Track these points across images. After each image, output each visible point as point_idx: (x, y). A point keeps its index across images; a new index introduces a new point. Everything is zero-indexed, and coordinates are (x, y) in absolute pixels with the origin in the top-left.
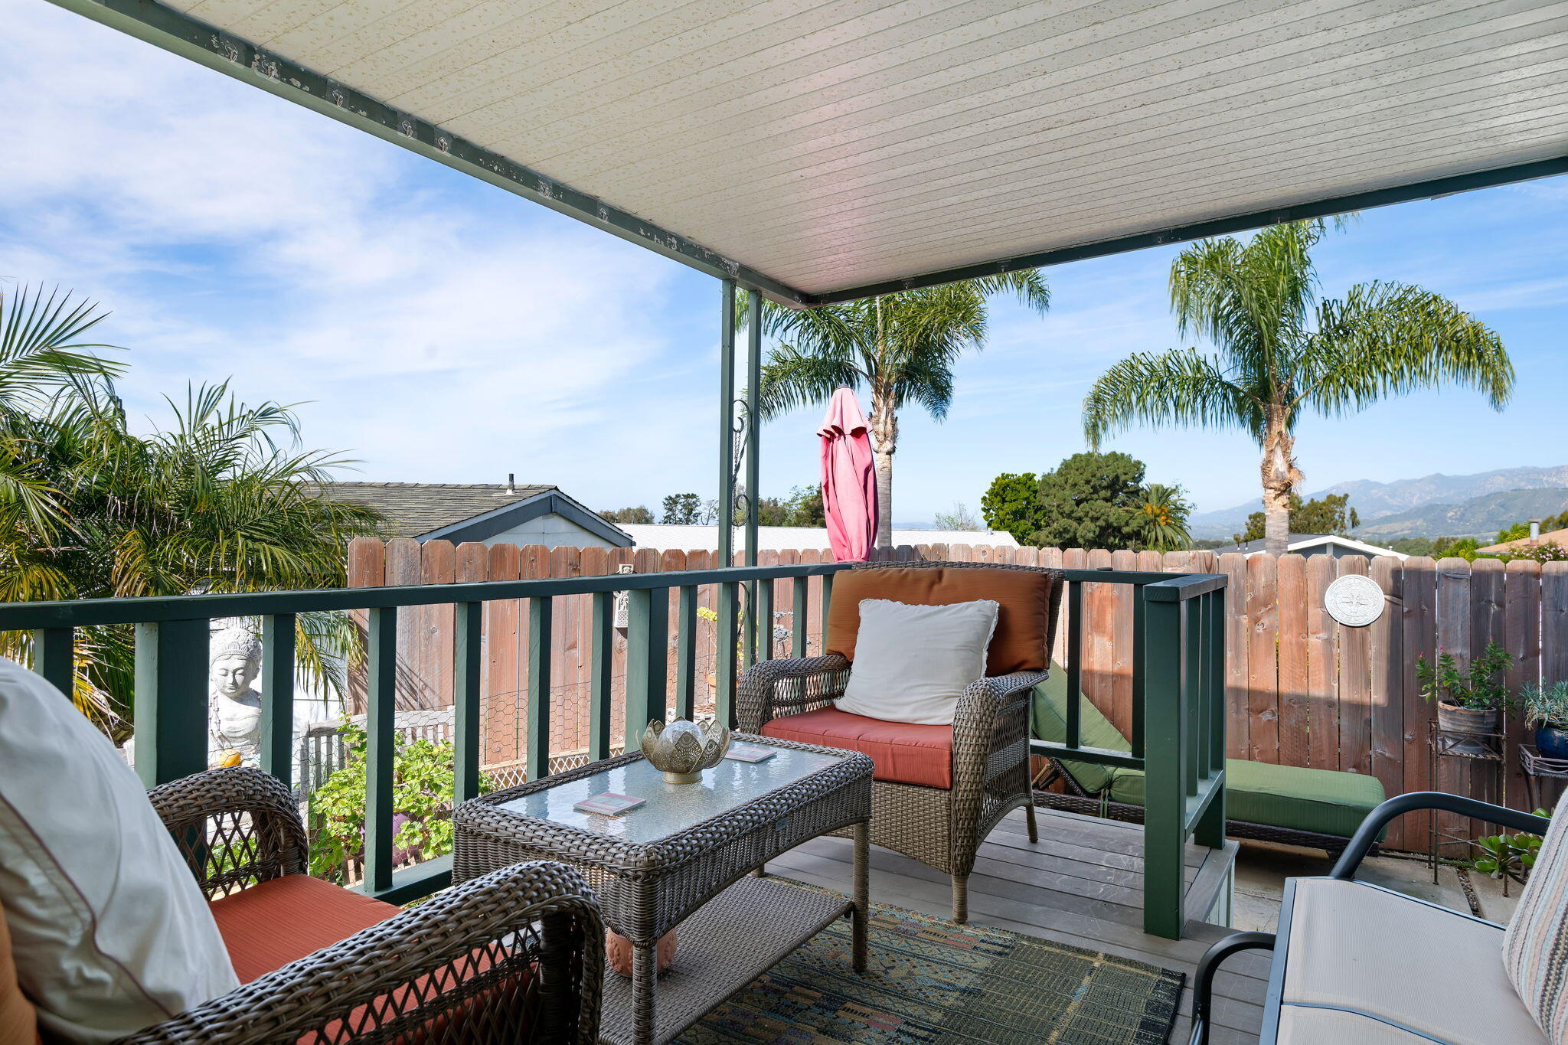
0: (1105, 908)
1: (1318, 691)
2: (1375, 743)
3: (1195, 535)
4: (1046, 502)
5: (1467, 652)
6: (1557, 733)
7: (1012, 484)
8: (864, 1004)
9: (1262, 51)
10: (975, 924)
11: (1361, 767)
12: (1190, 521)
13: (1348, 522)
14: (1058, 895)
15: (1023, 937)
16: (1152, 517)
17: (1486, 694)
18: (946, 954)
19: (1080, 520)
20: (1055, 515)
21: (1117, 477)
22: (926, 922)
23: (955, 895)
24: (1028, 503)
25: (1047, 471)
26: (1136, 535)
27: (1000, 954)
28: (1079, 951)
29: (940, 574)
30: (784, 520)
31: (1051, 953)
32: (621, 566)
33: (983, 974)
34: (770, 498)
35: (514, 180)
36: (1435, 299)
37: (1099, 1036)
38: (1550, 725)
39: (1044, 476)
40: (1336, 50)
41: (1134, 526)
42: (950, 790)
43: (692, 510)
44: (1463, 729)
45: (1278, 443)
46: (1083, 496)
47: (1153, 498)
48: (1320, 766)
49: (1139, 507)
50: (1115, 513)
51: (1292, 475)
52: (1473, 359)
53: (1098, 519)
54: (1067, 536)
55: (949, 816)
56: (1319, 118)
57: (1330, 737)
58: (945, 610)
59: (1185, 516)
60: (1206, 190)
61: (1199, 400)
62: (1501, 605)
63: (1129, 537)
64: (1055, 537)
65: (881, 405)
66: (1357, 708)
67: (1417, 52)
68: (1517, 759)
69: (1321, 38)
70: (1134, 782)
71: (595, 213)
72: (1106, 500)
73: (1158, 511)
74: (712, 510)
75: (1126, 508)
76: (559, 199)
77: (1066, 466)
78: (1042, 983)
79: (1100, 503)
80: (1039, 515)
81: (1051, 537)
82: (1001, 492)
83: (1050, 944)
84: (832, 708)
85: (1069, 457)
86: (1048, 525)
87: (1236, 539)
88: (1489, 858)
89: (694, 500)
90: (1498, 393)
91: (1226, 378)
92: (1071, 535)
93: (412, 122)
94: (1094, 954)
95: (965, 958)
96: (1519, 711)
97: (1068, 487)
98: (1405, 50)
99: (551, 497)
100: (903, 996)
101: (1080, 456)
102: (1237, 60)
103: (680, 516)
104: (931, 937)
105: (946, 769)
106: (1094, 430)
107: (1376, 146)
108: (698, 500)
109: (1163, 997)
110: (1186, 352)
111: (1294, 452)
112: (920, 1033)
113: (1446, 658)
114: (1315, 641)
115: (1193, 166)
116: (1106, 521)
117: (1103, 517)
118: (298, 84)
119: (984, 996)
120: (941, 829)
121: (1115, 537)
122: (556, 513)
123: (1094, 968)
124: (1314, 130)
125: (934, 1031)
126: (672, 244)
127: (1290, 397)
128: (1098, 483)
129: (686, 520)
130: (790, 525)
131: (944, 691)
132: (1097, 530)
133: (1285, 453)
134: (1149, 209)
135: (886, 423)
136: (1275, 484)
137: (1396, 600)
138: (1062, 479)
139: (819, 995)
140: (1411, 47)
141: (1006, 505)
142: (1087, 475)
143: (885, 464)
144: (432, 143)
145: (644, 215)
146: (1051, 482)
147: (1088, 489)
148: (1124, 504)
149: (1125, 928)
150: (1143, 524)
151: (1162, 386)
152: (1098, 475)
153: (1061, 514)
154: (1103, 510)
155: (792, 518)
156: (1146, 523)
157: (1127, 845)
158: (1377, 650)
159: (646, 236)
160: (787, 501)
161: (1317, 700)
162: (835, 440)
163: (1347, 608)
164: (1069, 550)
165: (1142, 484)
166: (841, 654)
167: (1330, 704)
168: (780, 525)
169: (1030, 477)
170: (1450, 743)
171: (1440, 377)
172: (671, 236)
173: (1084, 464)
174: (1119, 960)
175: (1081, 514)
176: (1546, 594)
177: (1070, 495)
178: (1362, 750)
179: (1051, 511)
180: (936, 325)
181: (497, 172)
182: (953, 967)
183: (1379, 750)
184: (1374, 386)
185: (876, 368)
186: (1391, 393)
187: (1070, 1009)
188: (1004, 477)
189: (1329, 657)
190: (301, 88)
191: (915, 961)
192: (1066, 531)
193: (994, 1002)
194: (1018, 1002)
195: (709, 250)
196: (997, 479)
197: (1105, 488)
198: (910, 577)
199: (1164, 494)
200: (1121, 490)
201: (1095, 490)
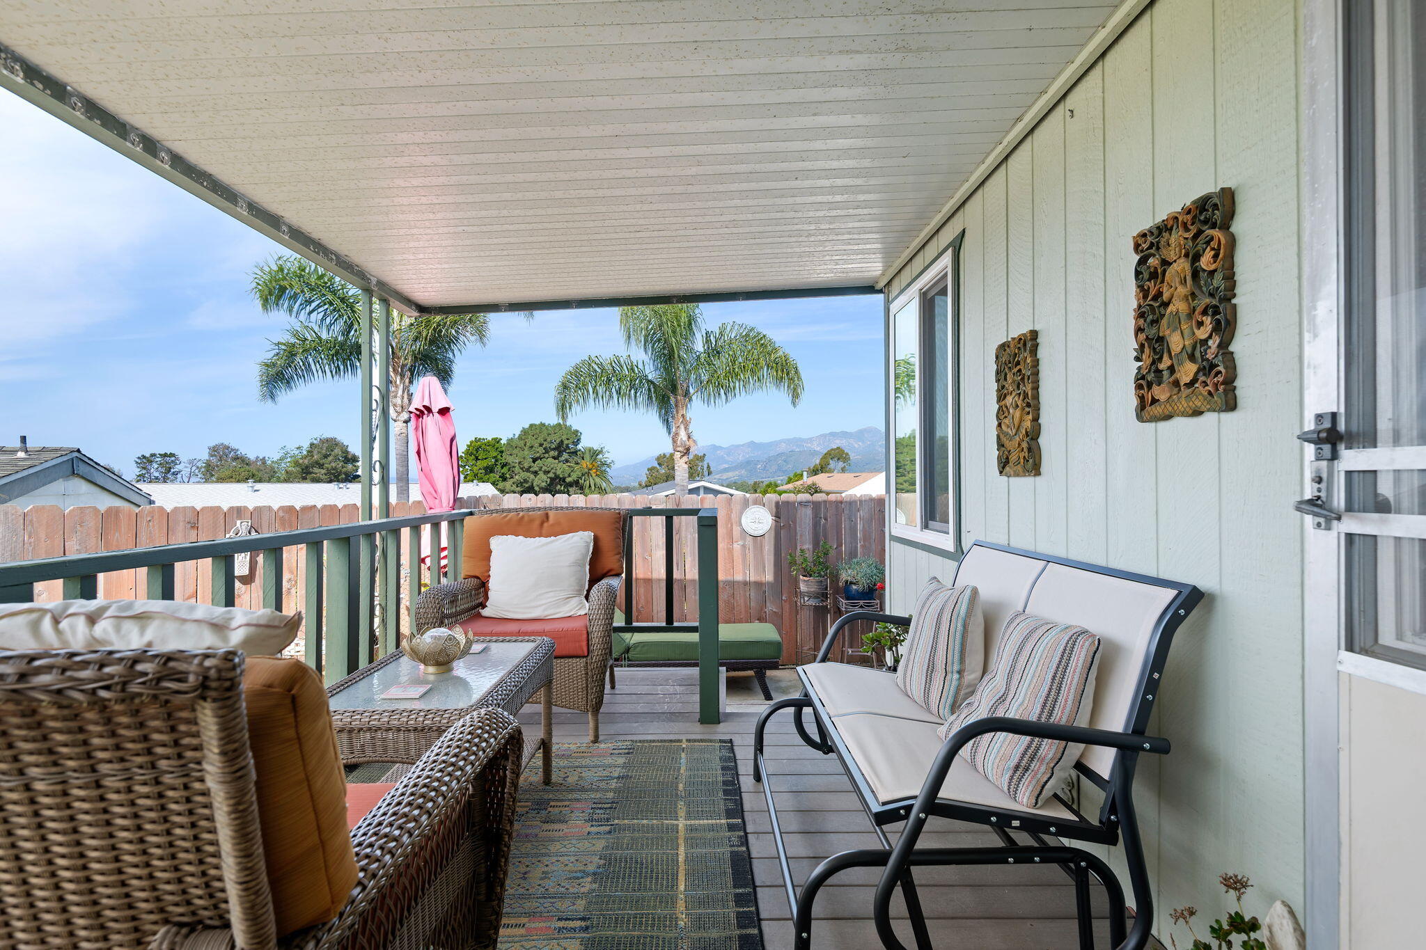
0: (672, 716)
1: (739, 577)
2: (768, 604)
3: (615, 483)
4: (510, 459)
5: (811, 547)
6: (854, 587)
7: (483, 446)
8: (562, 801)
9: (763, 215)
10: (604, 742)
11: (761, 620)
12: (611, 472)
13: (706, 473)
14: (643, 715)
15: (636, 741)
16: (586, 470)
17: (822, 569)
18: (596, 761)
19: (536, 473)
20: (517, 469)
21: (562, 441)
22: (573, 747)
23: (591, 725)
24: (496, 461)
25: (511, 436)
26: (576, 483)
27: (628, 753)
28: (671, 741)
29: (547, 516)
30: (273, 477)
31: (656, 746)
32: (238, 522)
33: (624, 766)
34: (257, 457)
35: (219, 195)
36: (764, 336)
37: (704, 780)
38: (851, 583)
39: (508, 440)
40: (796, 221)
41: (574, 477)
42: (587, 657)
43: (170, 468)
44: (812, 590)
45: (682, 422)
46: (538, 455)
47: (587, 457)
48: (740, 621)
49: (577, 463)
50: (561, 468)
51: (690, 443)
52: (785, 375)
53: (549, 472)
54: (527, 485)
55: (587, 674)
56: (776, 251)
57: (745, 603)
58: (557, 540)
59: (608, 469)
60: (709, 277)
61: (633, 392)
62: (826, 519)
63: (571, 485)
64: (517, 486)
65: (398, 382)
66: (759, 585)
67: (829, 229)
68: (836, 602)
69: (792, 214)
70: (644, 646)
71: (278, 228)
72: (554, 458)
73: (591, 466)
74: (194, 468)
75: (569, 464)
76: (252, 215)
77: (525, 432)
78: (660, 762)
79: (550, 460)
80: (505, 470)
81: (514, 486)
82: (475, 452)
83: (654, 741)
84: (479, 616)
85: (527, 426)
86: (512, 478)
87: (640, 485)
88: (866, 646)
89: (173, 459)
90: (795, 396)
91: (650, 377)
92: (530, 484)
93: (138, 135)
94: (680, 741)
95: (609, 761)
96: (835, 577)
97: (526, 448)
98: (824, 227)
99: (72, 459)
100: (583, 790)
101: (535, 425)
102: (750, 216)
103: (157, 474)
104: (581, 754)
105: (584, 644)
106: (563, 407)
107: (796, 268)
108: (177, 459)
109: (726, 754)
110: (625, 357)
111: (691, 428)
112: (606, 806)
113: (802, 551)
114: (737, 547)
115: (707, 264)
116: (555, 473)
117: (553, 471)
118: (40, 86)
119: (631, 777)
120: (581, 684)
121: (561, 485)
122: (78, 475)
123: (684, 748)
124: (772, 256)
125: (613, 803)
126: (332, 259)
127: (686, 394)
128: (548, 446)
129: (164, 478)
130: (279, 481)
131: (563, 595)
132: (549, 480)
133: (686, 429)
134: (674, 282)
135: (403, 398)
136: (680, 449)
137: (777, 519)
138: (522, 442)
139: (530, 804)
140: (827, 226)
141: (479, 462)
142: (541, 440)
143: (403, 431)
144: (155, 155)
145: (315, 235)
146: (514, 445)
147: (541, 450)
148: (567, 461)
149: (688, 724)
150: (580, 475)
151: (609, 380)
152: (549, 440)
153: (522, 469)
154: (552, 466)
155: (282, 475)
156: (583, 475)
157: (668, 680)
158: (768, 547)
159: (315, 252)
160: (275, 459)
161: (738, 582)
162: (424, 417)
163: (754, 526)
164: (524, 495)
165: (579, 447)
166: (477, 577)
167: (745, 583)
168: (269, 481)
169: (497, 441)
170: (806, 599)
171: (768, 384)
172: (332, 253)
173: (538, 431)
174: (695, 741)
175: (537, 469)
176: (845, 512)
177: (529, 455)
178: (762, 610)
179: (514, 467)
180: (448, 323)
181: (206, 187)
182: (605, 767)
183: (771, 607)
184: (734, 388)
185: (393, 352)
186: (743, 393)
187: (682, 771)
188: (477, 440)
189: (744, 556)
190: (43, 91)
191: (579, 770)
192: (526, 481)
193: (639, 779)
194: (652, 775)
195: (357, 266)
196: (471, 442)
197: (554, 449)
198: (526, 519)
199: (595, 454)
200: (565, 451)
201: (547, 452)
